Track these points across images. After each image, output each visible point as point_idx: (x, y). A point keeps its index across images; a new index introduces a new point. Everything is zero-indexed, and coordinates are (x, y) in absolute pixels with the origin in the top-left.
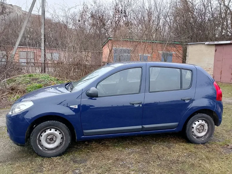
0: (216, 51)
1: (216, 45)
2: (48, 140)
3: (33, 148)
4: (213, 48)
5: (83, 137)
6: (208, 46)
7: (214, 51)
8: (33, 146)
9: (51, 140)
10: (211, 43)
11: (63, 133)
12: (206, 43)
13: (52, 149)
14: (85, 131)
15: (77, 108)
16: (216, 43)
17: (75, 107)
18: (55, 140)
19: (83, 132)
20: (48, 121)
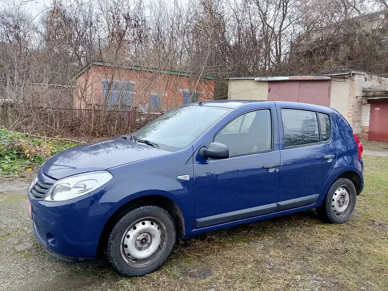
0: (269, 90)
1: (270, 82)
2: (138, 242)
3: (115, 262)
4: (266, 87)
5: (194, 230)
6: (259, 83)
7: (268, 91)
8: (114, 259)
9: (144, 242)
10: (263, 79)
11: (165, 228)
12: (256, 79)
13: (144, 260)
14: (199, 220)
15: (189, 179)
16: (270, 79)
17: (185, 177)
18: (149, 241)
19: (196, 222)
20: (142, 208)
